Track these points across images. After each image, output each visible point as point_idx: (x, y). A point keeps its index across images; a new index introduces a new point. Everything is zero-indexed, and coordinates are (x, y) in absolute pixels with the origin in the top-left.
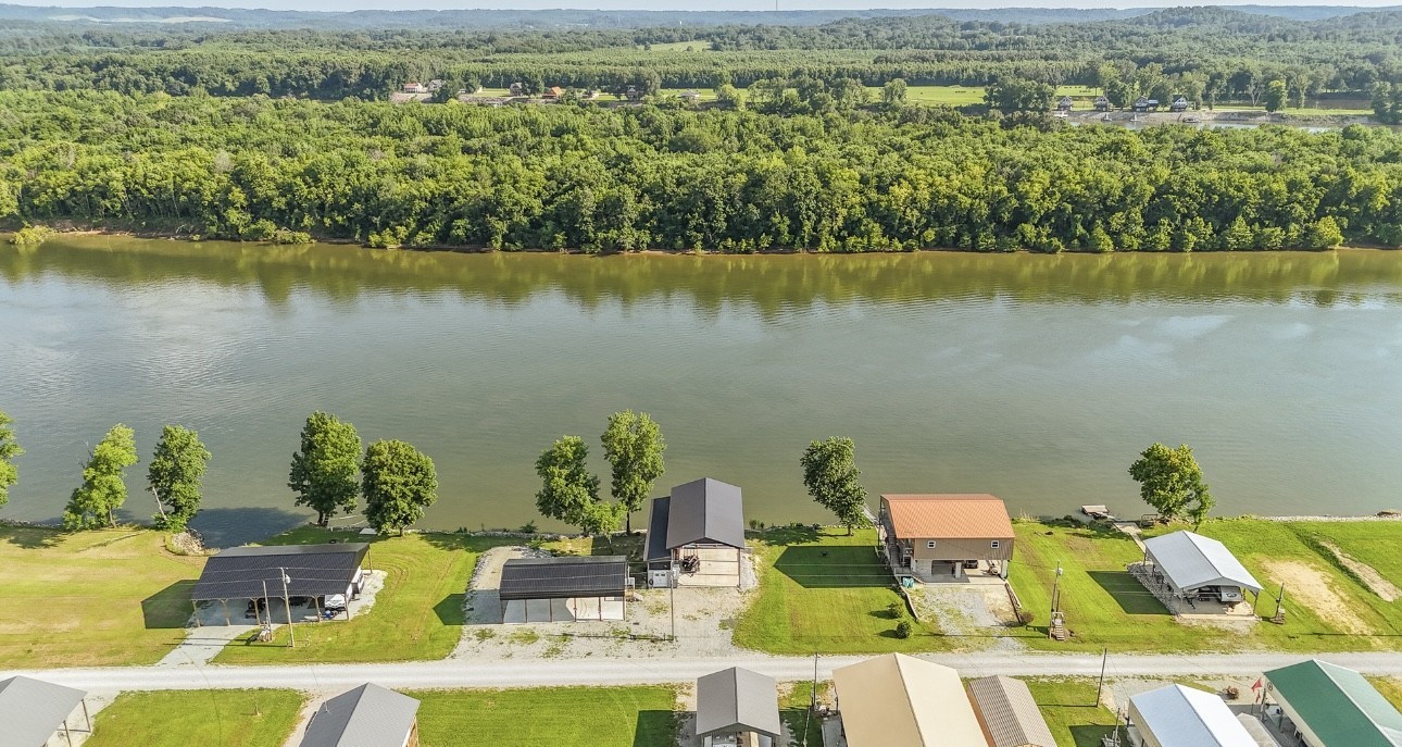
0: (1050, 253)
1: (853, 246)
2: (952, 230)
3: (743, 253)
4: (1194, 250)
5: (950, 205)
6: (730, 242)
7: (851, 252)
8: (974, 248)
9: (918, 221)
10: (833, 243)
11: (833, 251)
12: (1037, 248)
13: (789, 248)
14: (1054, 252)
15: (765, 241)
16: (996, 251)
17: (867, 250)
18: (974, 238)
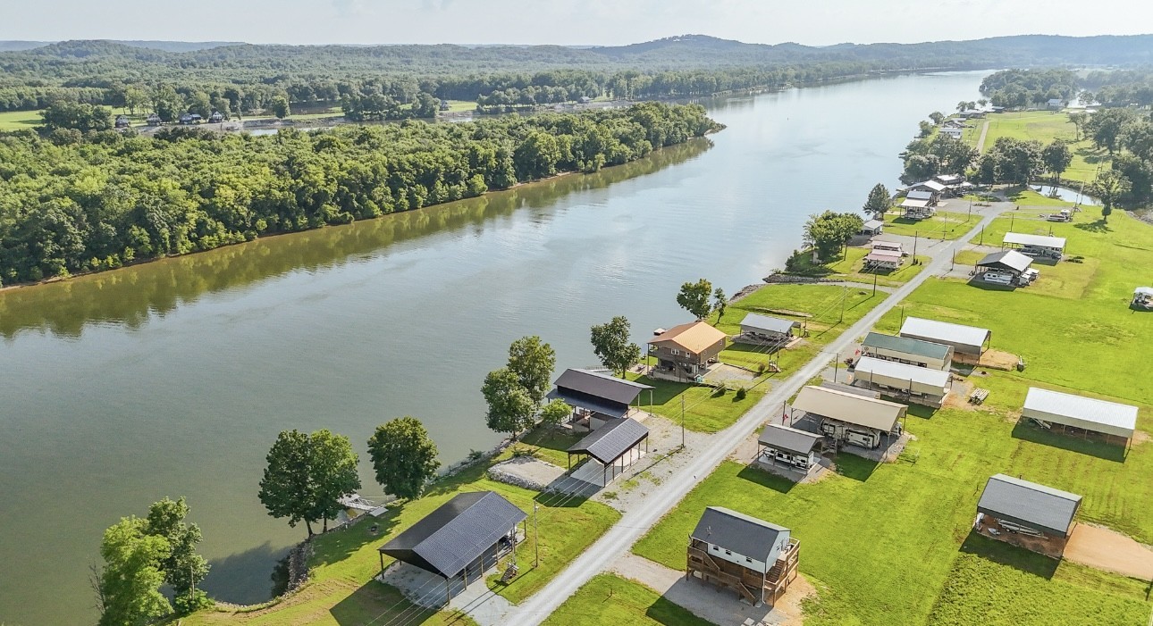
0: (346, 223)
1: (209, 244)
2: (276, 218)
3: (111, 269)
4: (423, 206)
5: (267, 198)
6: (96, 262)
7: (208, 249)
8: (296, 229)
9: (248, 214)
10: (190, 244)
11: (192, 251)
12: (335, 222)
13: (152, 256)
14: (348, 222)
15: (130, 253)
16: (311, 228)
17: (220, 245)
18: (294, 220)
